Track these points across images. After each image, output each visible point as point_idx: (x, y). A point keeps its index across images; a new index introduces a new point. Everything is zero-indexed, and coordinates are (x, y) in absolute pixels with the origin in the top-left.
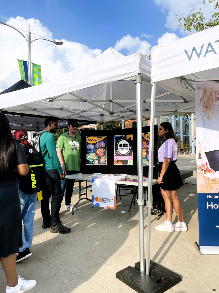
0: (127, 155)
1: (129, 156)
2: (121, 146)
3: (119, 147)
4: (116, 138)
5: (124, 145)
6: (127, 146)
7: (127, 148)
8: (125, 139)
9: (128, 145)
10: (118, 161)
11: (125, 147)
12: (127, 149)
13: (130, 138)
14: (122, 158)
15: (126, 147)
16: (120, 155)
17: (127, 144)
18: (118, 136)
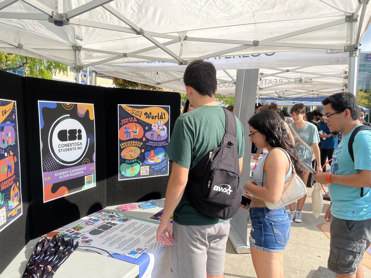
0: (80, 164)
1: (86, 163)
2: (62, 136)
3: (56, 141)
4: (45, 110)
5: (73, 135)
6: (80, 138)
7: (80, 141)
8: (74, 115)
9: (84, 134)
10: (55, 188)
11: (74, 138)
12: (81, 144)
13: (87, 112)
14: (68, 175)
15: (77, 141)
16: (62, 166)
17: (80, 131)
18: (52, 104)
